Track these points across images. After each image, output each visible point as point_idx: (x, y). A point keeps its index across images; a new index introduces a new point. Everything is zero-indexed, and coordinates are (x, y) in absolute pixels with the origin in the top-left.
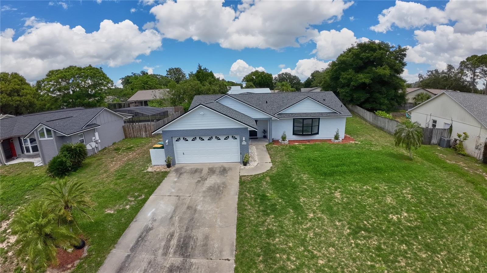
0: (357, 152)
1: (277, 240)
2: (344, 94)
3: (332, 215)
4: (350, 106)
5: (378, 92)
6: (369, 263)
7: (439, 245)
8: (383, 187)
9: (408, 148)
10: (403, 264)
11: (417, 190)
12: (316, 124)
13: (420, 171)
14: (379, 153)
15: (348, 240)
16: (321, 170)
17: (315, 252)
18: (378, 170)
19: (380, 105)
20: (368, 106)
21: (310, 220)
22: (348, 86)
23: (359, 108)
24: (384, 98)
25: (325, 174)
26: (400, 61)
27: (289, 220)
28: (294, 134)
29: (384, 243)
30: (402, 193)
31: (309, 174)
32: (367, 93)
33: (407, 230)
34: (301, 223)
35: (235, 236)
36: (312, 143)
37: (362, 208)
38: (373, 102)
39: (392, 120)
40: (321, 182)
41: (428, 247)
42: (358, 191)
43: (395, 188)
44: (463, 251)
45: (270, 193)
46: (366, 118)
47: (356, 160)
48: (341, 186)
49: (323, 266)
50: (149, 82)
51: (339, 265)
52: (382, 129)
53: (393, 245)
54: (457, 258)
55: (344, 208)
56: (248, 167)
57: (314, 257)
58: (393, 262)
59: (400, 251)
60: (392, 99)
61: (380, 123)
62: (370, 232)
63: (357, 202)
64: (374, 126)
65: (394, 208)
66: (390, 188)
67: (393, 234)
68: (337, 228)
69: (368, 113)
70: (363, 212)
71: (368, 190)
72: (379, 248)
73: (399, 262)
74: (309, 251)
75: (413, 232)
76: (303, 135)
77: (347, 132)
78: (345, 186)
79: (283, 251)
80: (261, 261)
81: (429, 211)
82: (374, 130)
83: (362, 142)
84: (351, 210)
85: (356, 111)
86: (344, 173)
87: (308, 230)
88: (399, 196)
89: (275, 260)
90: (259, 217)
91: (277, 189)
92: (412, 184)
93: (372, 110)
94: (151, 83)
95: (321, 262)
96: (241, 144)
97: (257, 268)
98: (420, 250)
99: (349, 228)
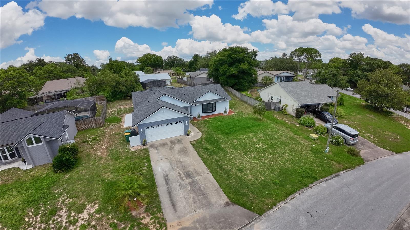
0: (237, 120)
1: (221, 162)
2: (223, 80)
3: (236, 149)
4: (226, 87)
5: (242, 79)
6: (253, 162)
7: (275, 153)
8: (251, 135)
9: (260, 115)
10: (264, 160)
11: (265, 134)
12: (214, 105)
13: (265, 126)
14: (247, 118)
15: (244, 156)
16: (225, 132)
17: (235, 162)
18: (248, 128)
19: (243, 86)
20: (237, 87)
21: (229, 153)
22: (225, 75)
23: (232, 89)
24: (245, 82)
25: (227, 133)
26: (254, 58)
27: (222, 155)
28: (203, 113)
29: (256, 155)
30: (259, 136)
31: (221, 134)
32: (236, 79)
33: (263, 149)
34: (227, 155)
35: (205, 166)
36: (214, 117)
37: (246, 145)
38: (239, 84)
39: (251, 98)
40: (227, 137)
41: (271, 154)
42: (242, 138)
43: (256, 135)
44: (285, 154)
45: (209, 147)
46: (236, 95)
47: (238, 124)
48: (235, 138)
49: (239, 166)
50: (54, 72)
51: (244, 164)
52: (246, 102)
53: (259, 155)
54: (283, 156)
55: (239, 146)
56: (190, 136)
57: (235, 164)
58: (260, 160)
59: (262, 156)
60: (250, 82)
61: (245, 99)
62: (250, 152)
63: (243, 143)
64: (242, 101)
65: (257, 142)
66: (254, 135)
67: (258, 151)
68: (239, 153)
69: (237, 93)
70: (247, 146)
71: (246, 137)
72: (255, 157)
73: (262, 160)
74: (233, 163)
75: (265, 150)
76: (208, 113)
77: (230, 108)
78: (237, 137)
79: (225, 165)
80: (219, 170)
81: (270, 142)
82: (242, 104)
83: (238, 113)
84: (242, 146)
85: (230, 90)
86: (235, 131)
87: (230, 156)
88: (258, 138)
89: (224, 169)
90: (210, 157)
91: (210, 144)
92: (262, 132)
93: (239, 90)
94: (56, 72)
95: (238, 165)
96: (184, 125)
97: (219, 172)
98: (268, 155)
99: (243, 152)
